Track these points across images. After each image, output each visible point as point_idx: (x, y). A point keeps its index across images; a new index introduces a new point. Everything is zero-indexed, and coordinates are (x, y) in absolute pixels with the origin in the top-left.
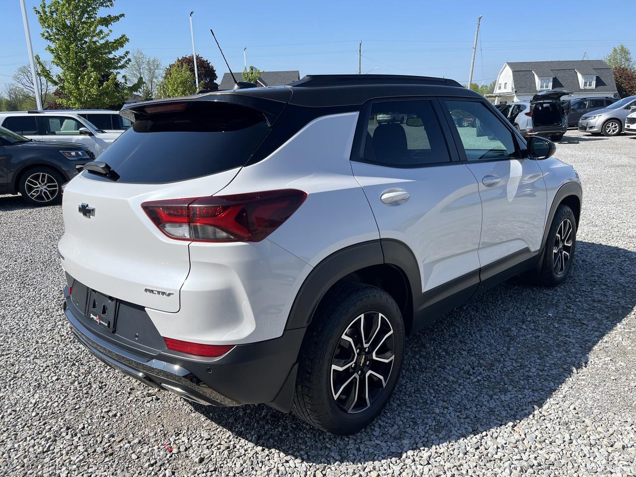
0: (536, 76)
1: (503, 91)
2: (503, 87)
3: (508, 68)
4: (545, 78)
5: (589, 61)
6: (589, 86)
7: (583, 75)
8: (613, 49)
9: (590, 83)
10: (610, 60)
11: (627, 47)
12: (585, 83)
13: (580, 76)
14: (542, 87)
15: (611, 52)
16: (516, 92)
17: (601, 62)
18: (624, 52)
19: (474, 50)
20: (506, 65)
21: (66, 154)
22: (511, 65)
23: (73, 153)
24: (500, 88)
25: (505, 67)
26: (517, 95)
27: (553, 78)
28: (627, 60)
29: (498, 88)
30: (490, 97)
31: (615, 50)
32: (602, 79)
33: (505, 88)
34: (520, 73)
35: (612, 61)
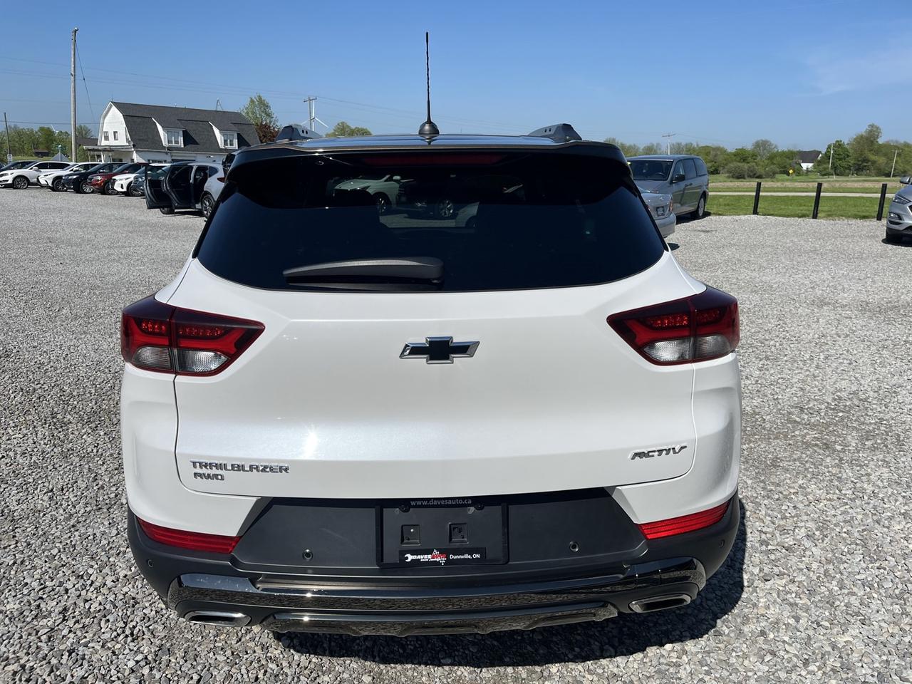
0: (160, 128)
1: (112, 142)
2: (111, 136)
3: (114, 109)
4: (173, 130)
5: (224, 112)
6: (231, 145)
7: (220, 130)
8: (249, 100)
9: (230, 141)
10: (248, 113)
11: (266, 98)
12: (225, 142)
13: (217, 132)
14: (169, 142)
15: (247, 102)
16: (134, 145)
17: (238, 115)
18: (263, 105)
19: (72, 78)
20: (111, 106)
22: (119, 106)
24: (107, 138)
25: (110, 108)
26: (137, 151)
27: (183, 131)
28: (269, 115)
29: (103, 138)
30: (94, 150)
31: (252, 101)
32: (245, 136)
33: (115, 138)
34: (135, 119)
35: (251, 115)
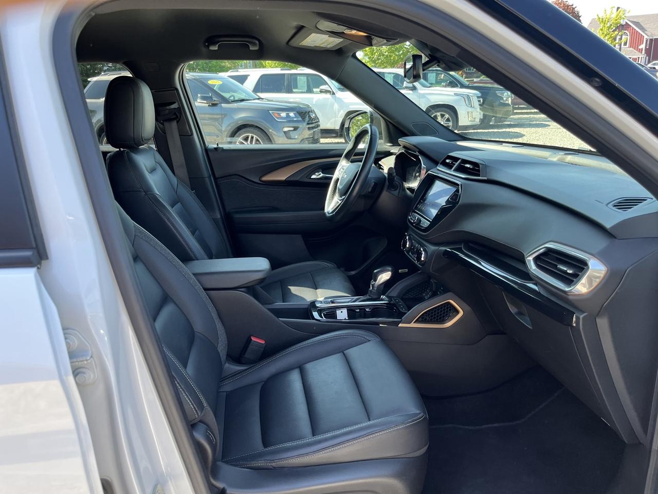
21: (276, 115)
23: (283, 114)
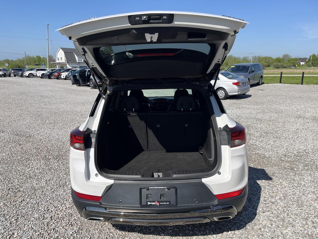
0: (75, 55)
1: (60, 61)
2: (60, 59)
3: (61, 50)
4: (80, 57)
10: (105, 50)
14: (79, 60)
16: (67, 62)
19: (47, 41)
22: (63, 49)
25: (59, 50)
26: (68, 64)
29: (57, 60)
30: (54, 64)
34: (68, 53)
35: (105, 51)
